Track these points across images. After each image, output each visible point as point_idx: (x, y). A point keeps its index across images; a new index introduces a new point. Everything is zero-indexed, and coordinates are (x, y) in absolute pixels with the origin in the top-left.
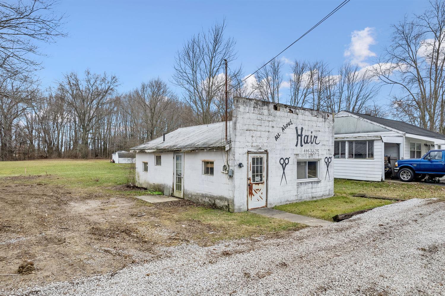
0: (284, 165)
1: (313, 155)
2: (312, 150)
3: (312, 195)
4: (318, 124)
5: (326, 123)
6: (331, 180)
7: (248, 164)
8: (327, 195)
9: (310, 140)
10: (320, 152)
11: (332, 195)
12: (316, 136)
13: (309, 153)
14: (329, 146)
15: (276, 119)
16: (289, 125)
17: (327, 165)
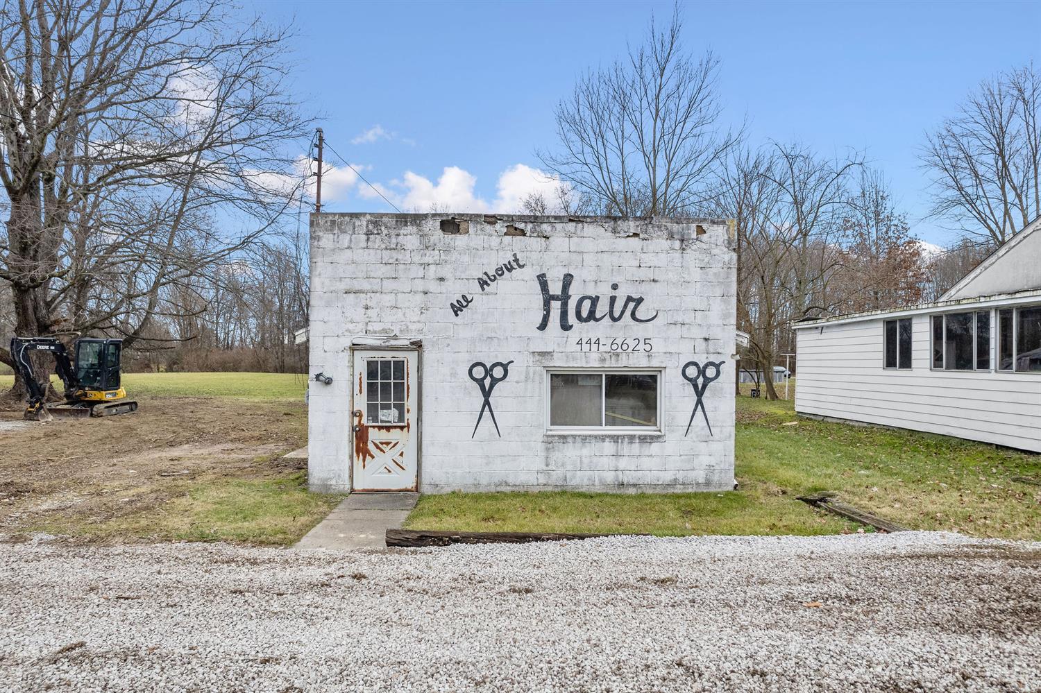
0: (487, 382)
1: (624, 356)
2: (619, 341)
3: (617, 476)
4: (649, 259)
5: (690, 254)
6: (716, 437)
7: (353, 375)
8: (698, 484)
9: (607, 309)
10: (658, 346)
11: (726, 485)
12: (636, 296)
13: (602, 348)
14: (709, 326)
15: (454, 256)
16: (509, 270)
17: (695, 386)
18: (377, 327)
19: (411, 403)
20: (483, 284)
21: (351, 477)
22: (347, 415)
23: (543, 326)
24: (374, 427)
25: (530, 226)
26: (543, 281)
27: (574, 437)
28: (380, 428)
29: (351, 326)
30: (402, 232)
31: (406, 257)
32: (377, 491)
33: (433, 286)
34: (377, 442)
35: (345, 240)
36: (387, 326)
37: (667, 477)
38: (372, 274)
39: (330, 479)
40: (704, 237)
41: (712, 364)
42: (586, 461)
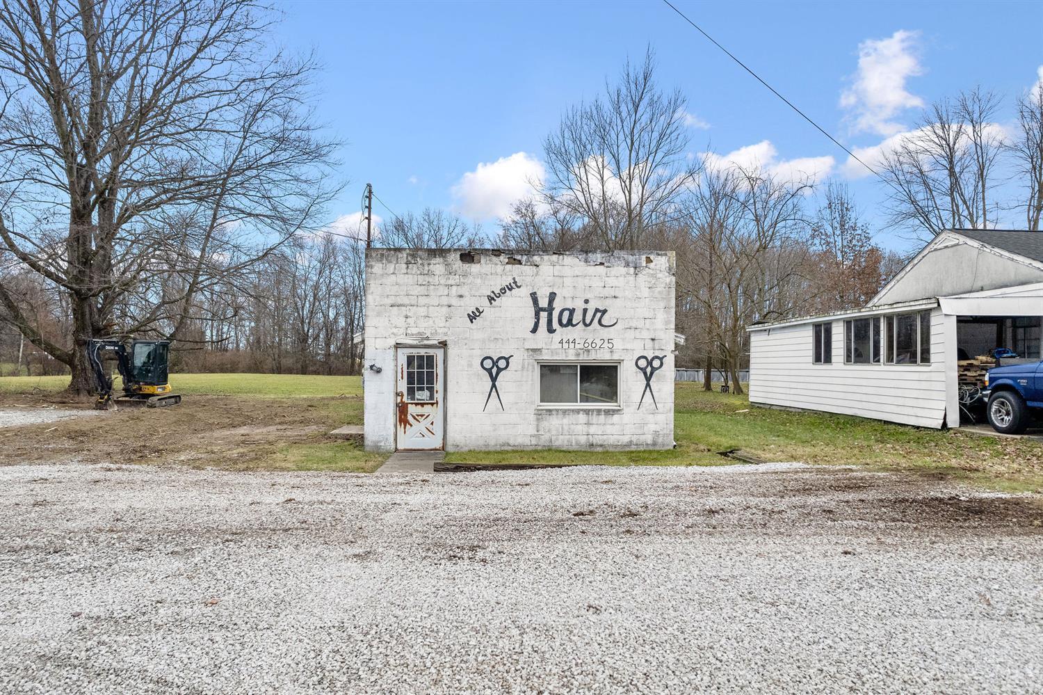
0: (494, 371)
1: (593, 352)
2: (589, 341)
3: (588, 439)
4: (611, 281)
5: (642, 278)
6: (661, 410)
7: (396, 366)
8: (647, 444)
9: (581, 318)
10: (618, 345)
11: (668, 445)
12: (601, 308)
13: (578, 346)
14: (655, 330)
15: (470, 279)
16: (510, 290)
17: (645, 373)
18: (415, 331)
19: (439, 386)
20: (491, 299)
21: (396, 440)
22: (392, 395)
23: (534, 330)
24: (412, 404)
25: (525, 257)
26: (534, 297)
27: (557, 410)
28: (416, 404)
29: (395, 331)
30: (432, 262)
31: (435, 280)
32: (415, 450)
33: (455, 301)
34: (414, 415)
35: (391, 267)
36: (422, 330)
37: (625, 439)
38: (411, 293)
39: (381, 441)
40: (651, 265)
41: (657, 357)
42: (566, 428)
